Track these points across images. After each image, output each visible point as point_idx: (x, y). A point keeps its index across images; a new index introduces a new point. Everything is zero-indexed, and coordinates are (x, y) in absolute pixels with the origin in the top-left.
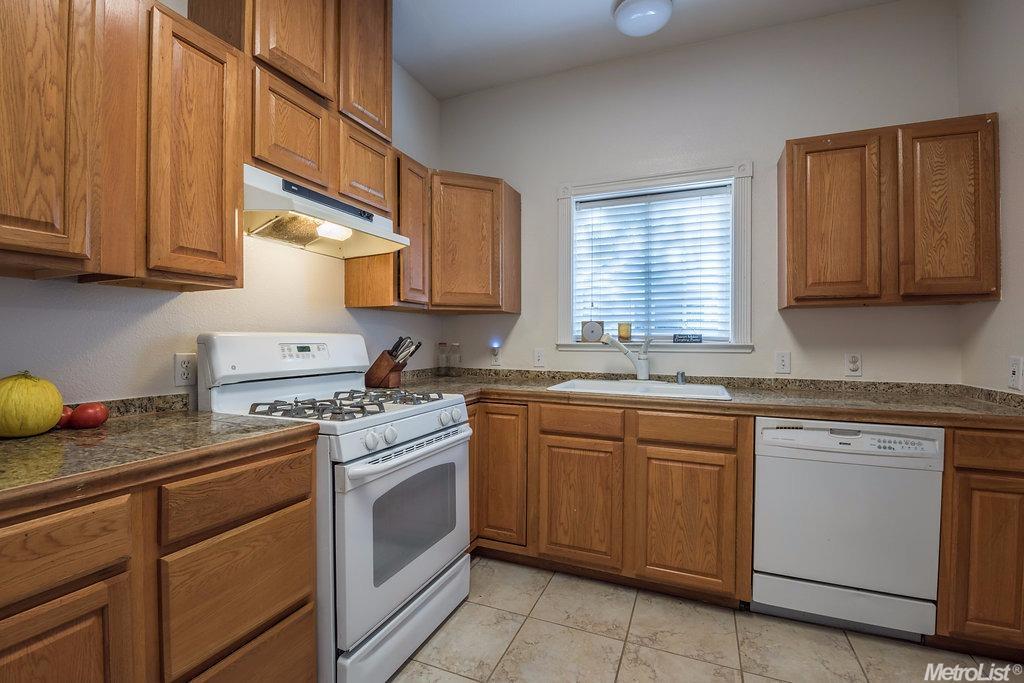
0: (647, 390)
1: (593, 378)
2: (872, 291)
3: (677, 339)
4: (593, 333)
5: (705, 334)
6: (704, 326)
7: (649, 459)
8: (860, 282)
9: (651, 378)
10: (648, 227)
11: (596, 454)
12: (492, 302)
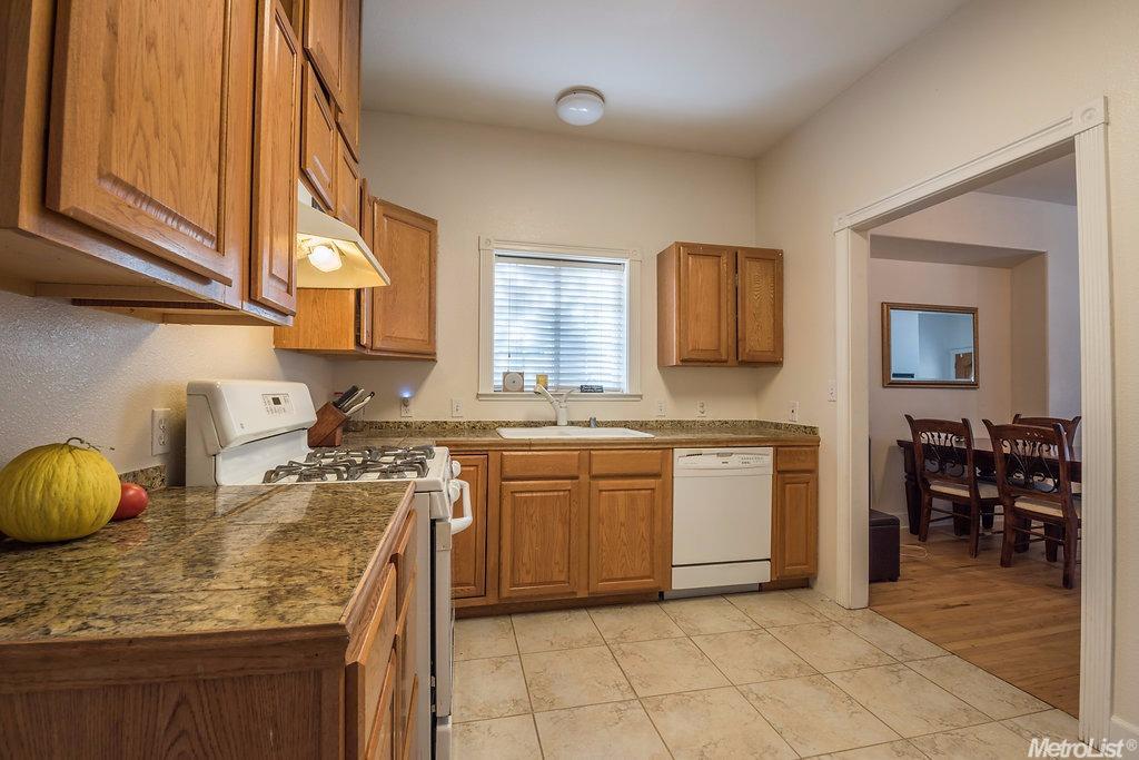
0: (561, 433)
1: (514, 426)
2: (724, 357)
3: (584, 389)
4: (513, 383)
5: (605, 386)
6: (604, 378)
7: (601, 491)
8: (718, 350)
9: (572, 424)
10: (558, 287)
11: (556, 494)
12: (427, 349)
